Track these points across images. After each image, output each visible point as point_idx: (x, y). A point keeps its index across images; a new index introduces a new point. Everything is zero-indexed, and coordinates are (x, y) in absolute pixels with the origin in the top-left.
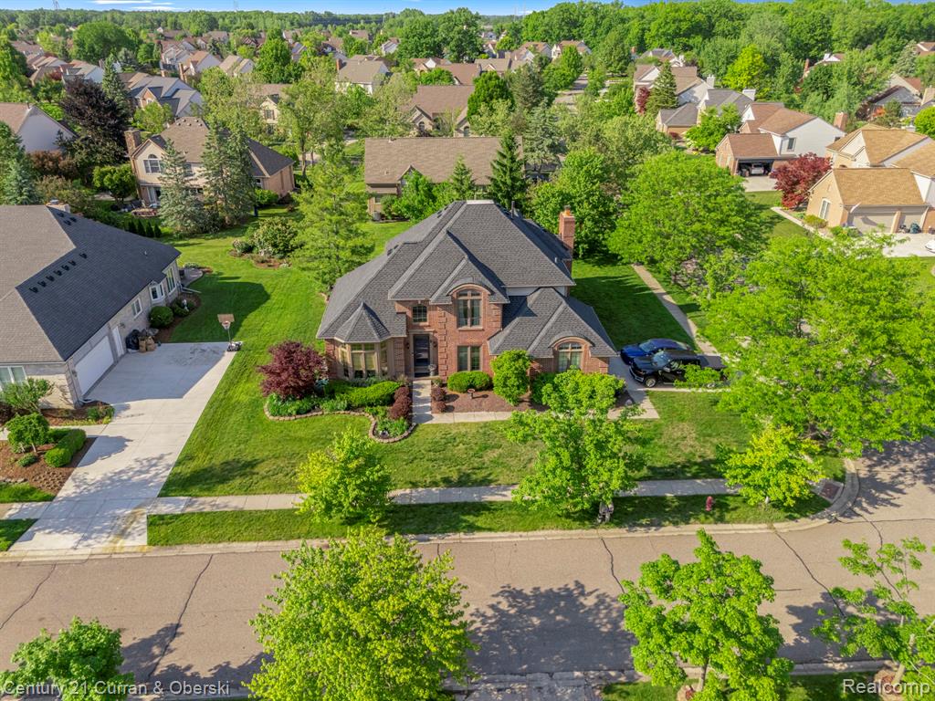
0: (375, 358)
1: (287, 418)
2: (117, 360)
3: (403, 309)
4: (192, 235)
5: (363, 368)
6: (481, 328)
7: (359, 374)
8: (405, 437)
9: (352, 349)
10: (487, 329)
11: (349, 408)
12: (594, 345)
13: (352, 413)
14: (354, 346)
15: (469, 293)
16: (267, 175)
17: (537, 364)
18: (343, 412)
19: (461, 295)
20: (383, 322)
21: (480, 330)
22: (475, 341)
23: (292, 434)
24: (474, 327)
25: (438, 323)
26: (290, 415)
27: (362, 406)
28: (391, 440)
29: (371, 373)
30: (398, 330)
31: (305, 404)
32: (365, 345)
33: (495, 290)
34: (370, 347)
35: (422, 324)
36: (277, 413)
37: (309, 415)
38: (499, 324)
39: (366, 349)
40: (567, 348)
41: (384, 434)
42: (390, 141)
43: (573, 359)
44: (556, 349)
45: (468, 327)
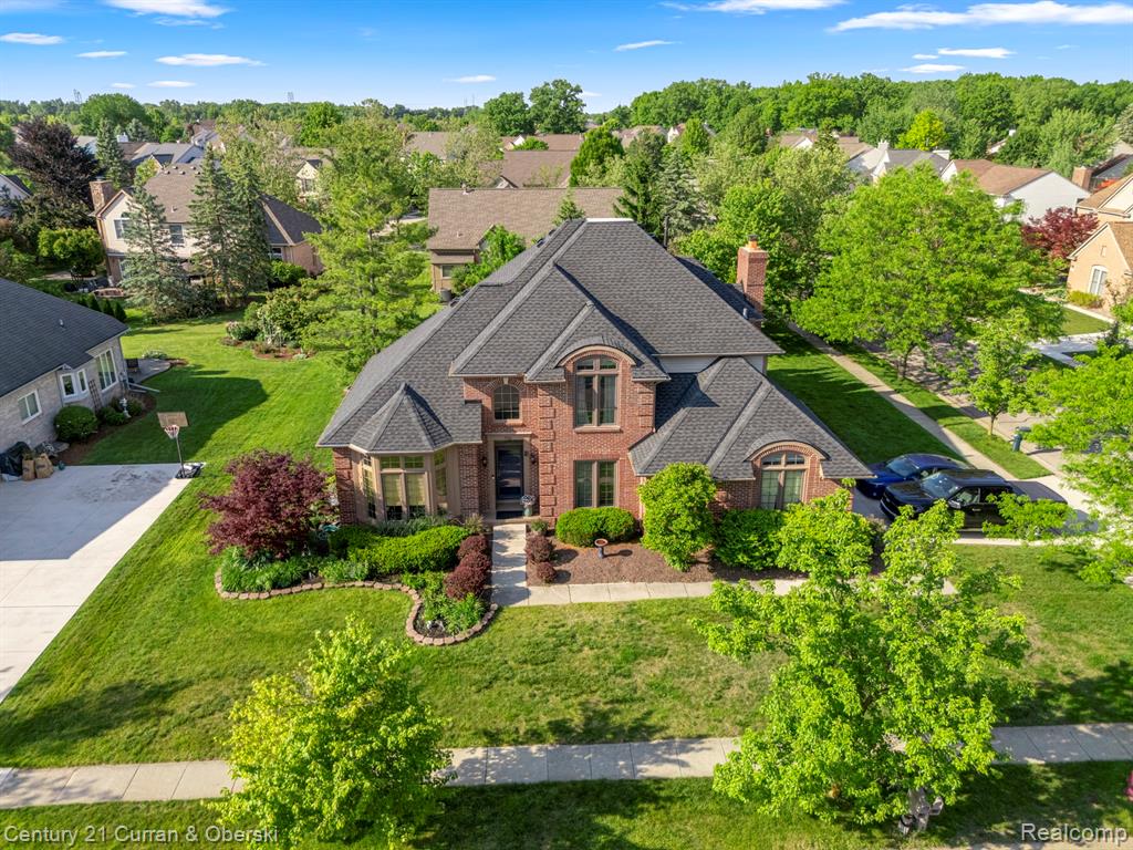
0: (424, 484)
1: (254, 596)
3: (476, 394)
4: (172, 319)
5: (401, 501)
6: (616, 427)
7: (395, 512)
8: (477, 634)
9: (383, 467)
10: (628, 431)
11: (373, 575)
12: (828, 458)
13: (378, 585)
14: (386, 461)
15: (596, 363)
16: (291, 243)
17: (722, 493)
18: (359, 583)
19: (581, 368)
20: (441, 416)
21: (615, 432)
22: (605, 452)
23: (258, 628)
24: (605, 427)
25: (538, 419)
26: (261, 589)
27: (398, 571)
28: (449, 640)
29: (415, 511)
30: (466, 430)
31: (291, 569)
32: (406, 457)
33: (642, 357)
34: (414, 462)
35: (510, 422)
36: (236, 584)
37: (295, 589)
38: (650, 421)
39: (408, 466)
40: (778, 463)
41: (435, 626)
43: (789, 483)
44: (758, 464)
45: (593, 427)
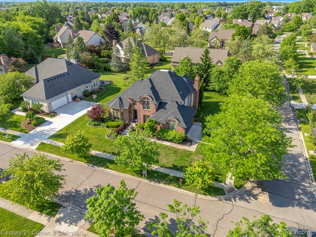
0: (119, 114)
1: (91, 126)
2: (68, 103)
3: (130, 101)
4: (119, 72)
5: (116, 116)
6: (150, 110)
7: (115, 118)
8: (114, 138)
9: (113, 110)
10: (151, 111)
11: (108, 127)
12: (180, 122)
13: (107, 128)
14: (114, 109)
15: (146, 98)
16: (147, 57)
17: (162, 125)
18: (105, 128)
19: (144, 99)
20: (123, 103)
21: (149, 111)
22: (148, 114)
23: (89, 131)
24: (148, 110)
25: (138, 107)
26: (92, 125)
27: (111, 127)
28: (110, 138)
29: (118, 118)
30: (126, 107)
31: (96, 123)
32: (117, 109)
33: (154, 99)
34: (117, 110)
35: (135, 106)
36: (89, 124)
37: (97, 126)
38: (155, 110)
39: (117, 111)
40: (172, 122)
41: (110, 136)
42: (183, 48)
43: (174, 126)
44: (168, 121)
45: (146, 109)
